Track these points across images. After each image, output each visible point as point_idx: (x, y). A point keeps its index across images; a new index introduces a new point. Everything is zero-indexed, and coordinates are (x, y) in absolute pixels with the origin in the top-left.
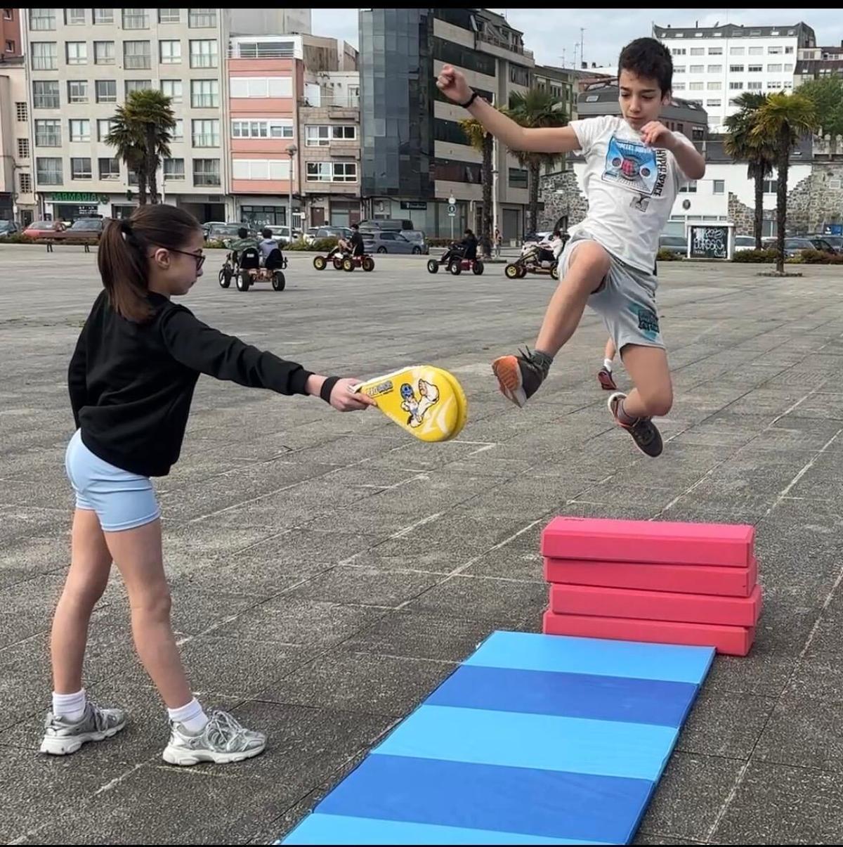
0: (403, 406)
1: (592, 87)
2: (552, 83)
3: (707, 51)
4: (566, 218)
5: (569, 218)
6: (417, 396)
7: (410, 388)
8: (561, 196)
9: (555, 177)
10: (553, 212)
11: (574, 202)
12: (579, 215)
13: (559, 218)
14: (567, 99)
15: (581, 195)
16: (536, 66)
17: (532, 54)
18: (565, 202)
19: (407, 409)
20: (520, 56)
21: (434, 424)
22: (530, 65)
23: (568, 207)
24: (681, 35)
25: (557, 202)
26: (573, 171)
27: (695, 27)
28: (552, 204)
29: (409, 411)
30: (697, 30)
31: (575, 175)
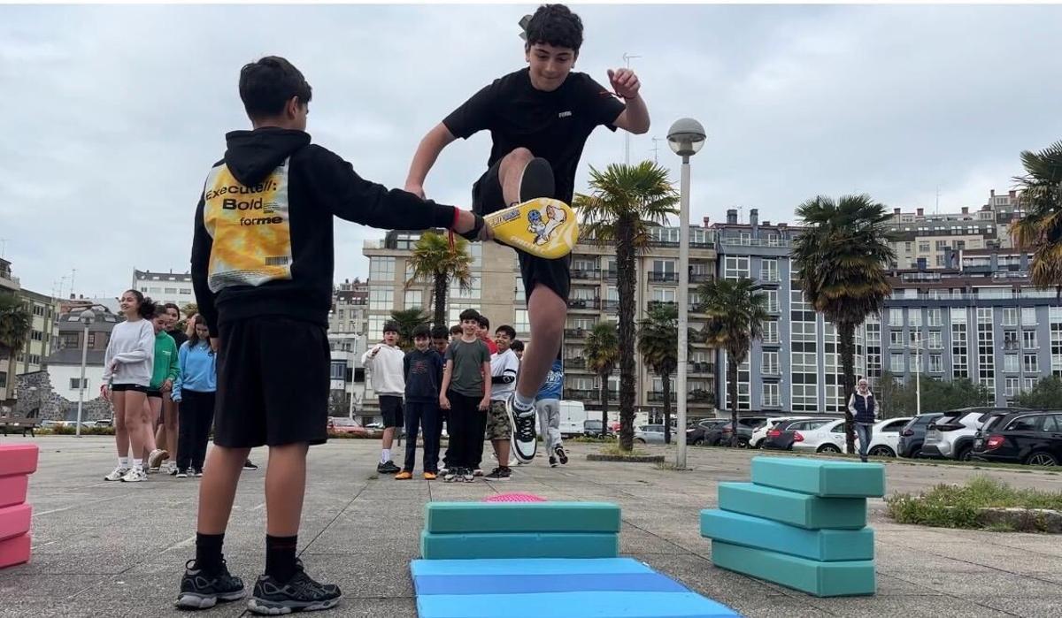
0: (530, 228)
1: (73, 310)
2: (36, 304)
3: (178, 291)
4: (38, 409)
5: (40, 410)
6: (545, 218)
7: (538, 213)
8: (34, 391)
9: (29, 376)
10: (26, 405)
11: (44, 397)
12: (50, 407)
13: (30, 410)
14: (49, 316)
15: (53, 391)
16: (22, 290)
17: (19, 279)
18: (37, 397)
19: (533, 230)
20: (8, 281)
21: (561, 239)
22: (16, 288)
23: (40, 401)
24: (158, 278)
25: (30, 396)
26: (46, 371)
27: (169, 272)
28: (25, 398)
29: (536, 232)
30: (171, 275)
31: (48, 375)
